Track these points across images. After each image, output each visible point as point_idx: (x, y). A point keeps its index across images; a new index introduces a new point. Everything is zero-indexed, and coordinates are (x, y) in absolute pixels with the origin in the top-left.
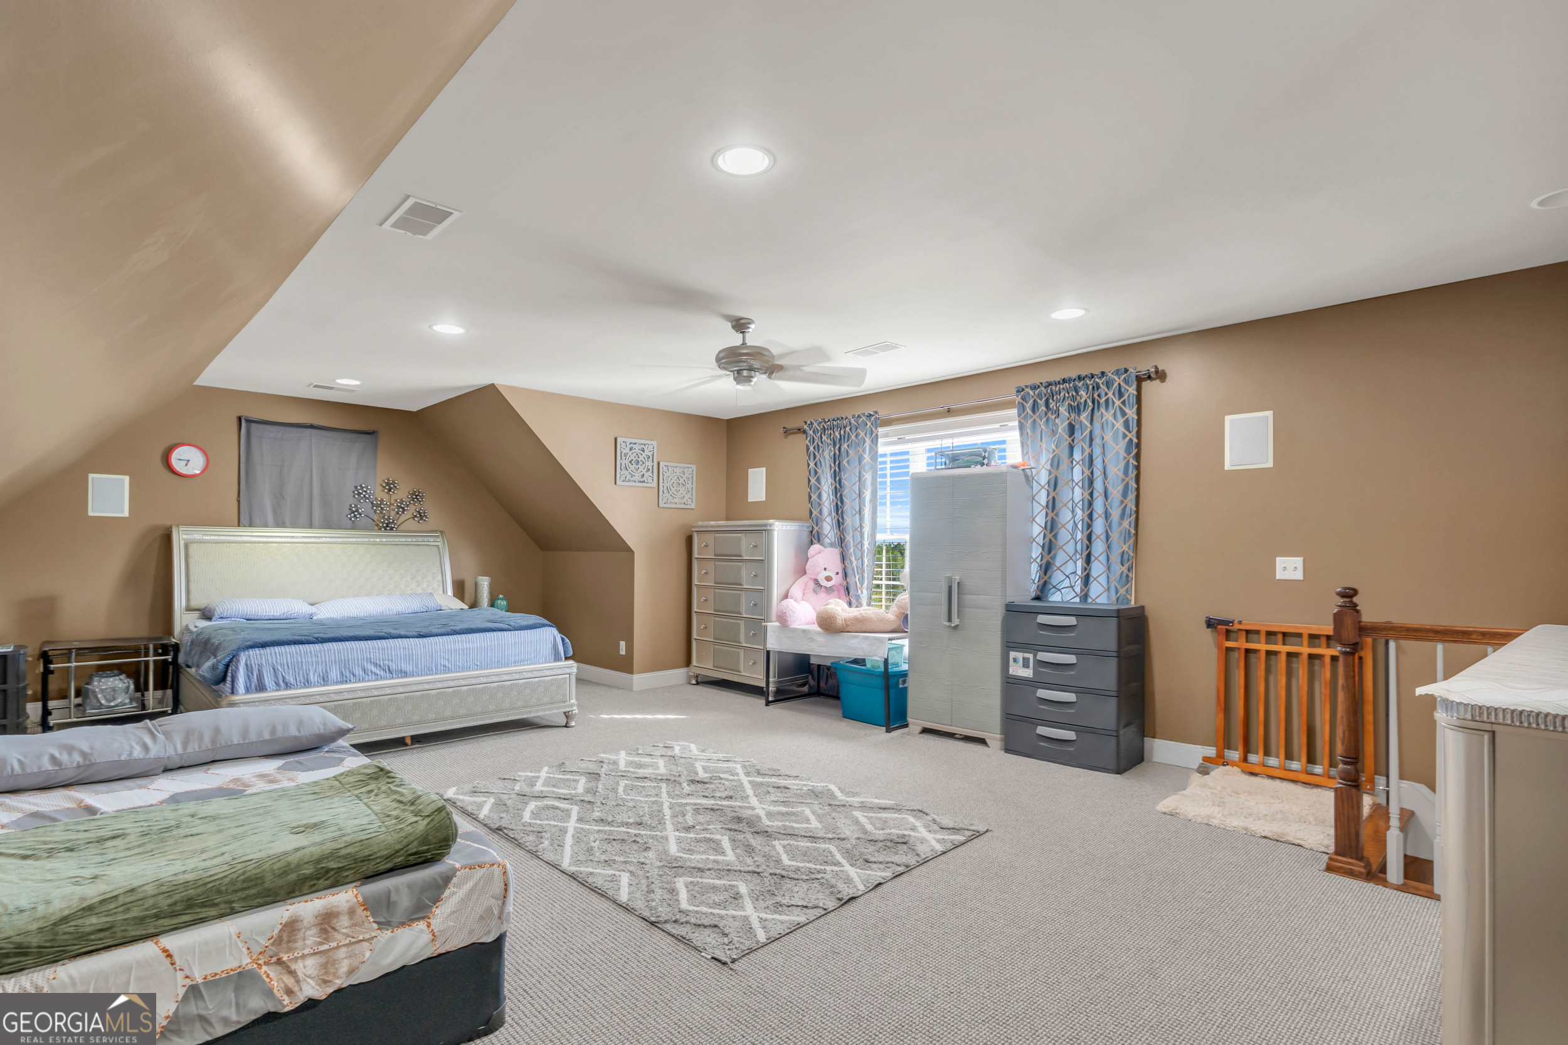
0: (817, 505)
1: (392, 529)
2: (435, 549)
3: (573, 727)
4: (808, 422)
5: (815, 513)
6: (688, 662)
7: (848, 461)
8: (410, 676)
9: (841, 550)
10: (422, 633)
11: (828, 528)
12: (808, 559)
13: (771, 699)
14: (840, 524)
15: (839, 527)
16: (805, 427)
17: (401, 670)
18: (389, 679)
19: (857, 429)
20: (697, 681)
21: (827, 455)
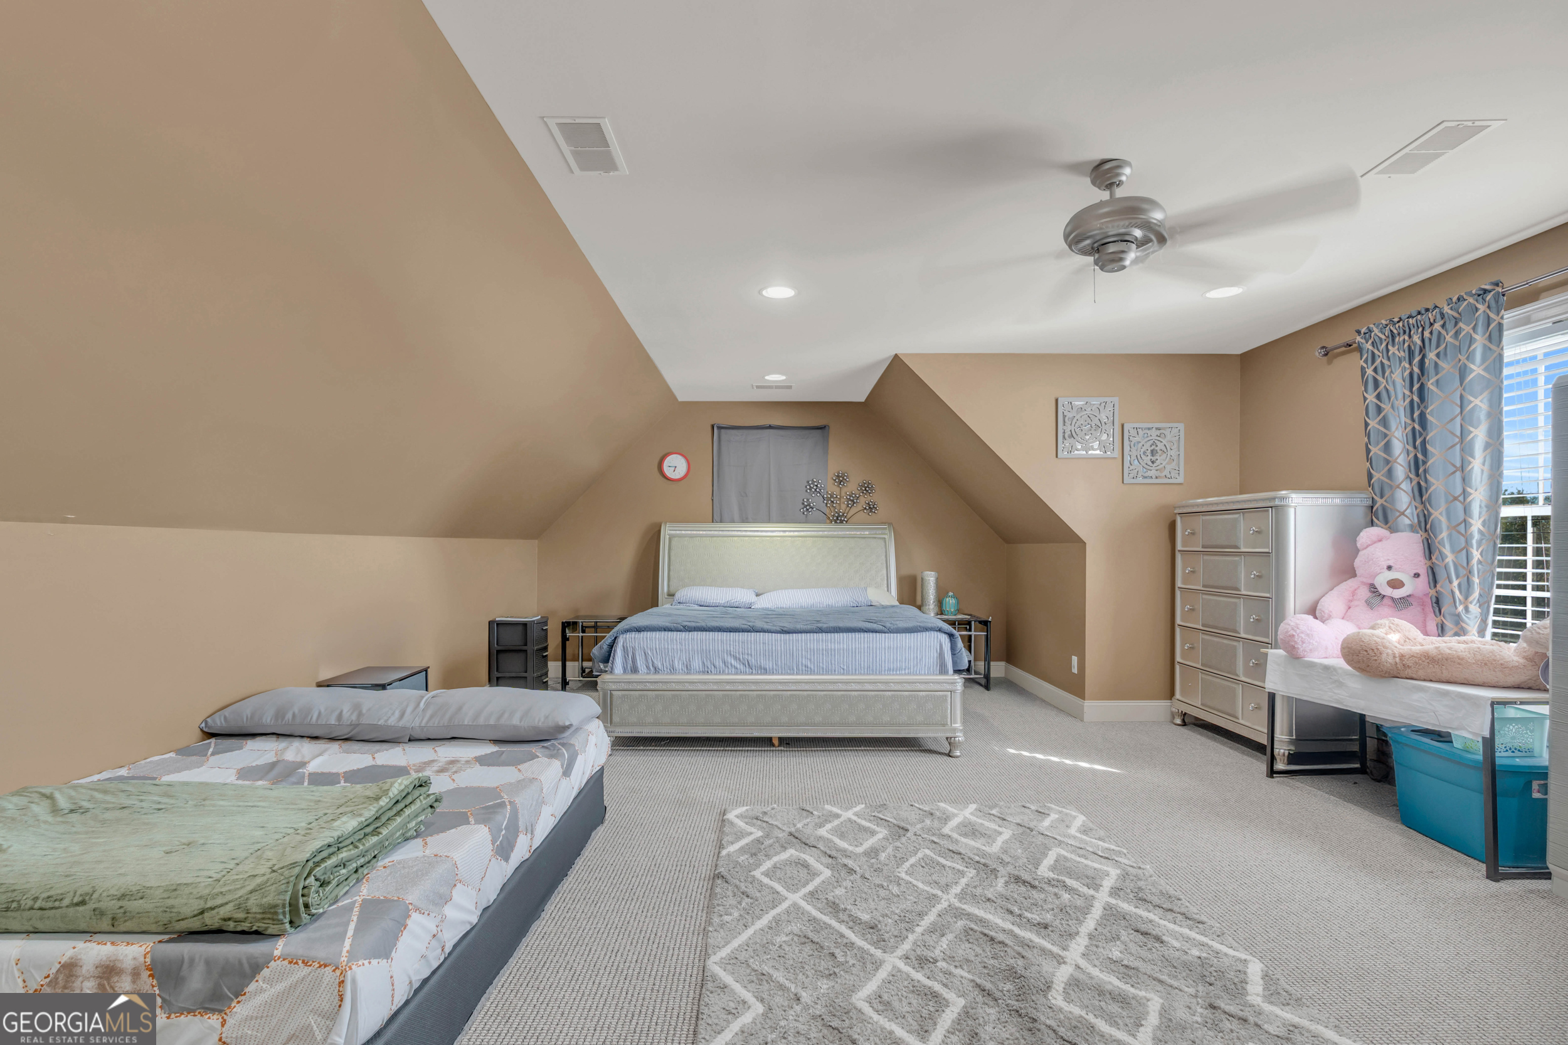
0: (1382, 463)
1: (842, 522)
2: (881, 542)
3: (957, 757)
4: (1363, 330)
5: (1377, 476)
6: (1172, 694)
7: (1437, 381)
8: (769, 674)
9: (1425, 535)
10: (785, 629)
11: (1403, 499)
12: (1358, 551)
13: (1280, 766)
14: (1420, 492)
15: (1421, 496)
16: (1358, 339)
17: (761, 666)
18: (749, 674)
19: (1456, 324)
20: (1183, 720)
21: (1398, 377)
